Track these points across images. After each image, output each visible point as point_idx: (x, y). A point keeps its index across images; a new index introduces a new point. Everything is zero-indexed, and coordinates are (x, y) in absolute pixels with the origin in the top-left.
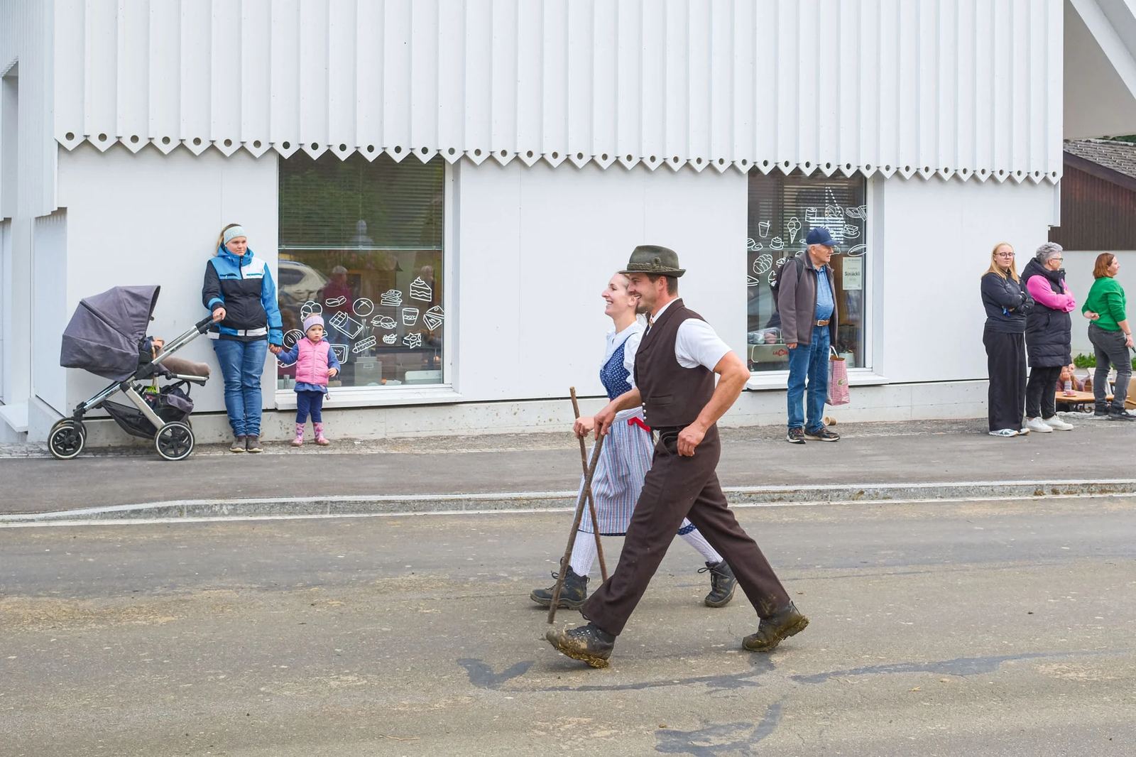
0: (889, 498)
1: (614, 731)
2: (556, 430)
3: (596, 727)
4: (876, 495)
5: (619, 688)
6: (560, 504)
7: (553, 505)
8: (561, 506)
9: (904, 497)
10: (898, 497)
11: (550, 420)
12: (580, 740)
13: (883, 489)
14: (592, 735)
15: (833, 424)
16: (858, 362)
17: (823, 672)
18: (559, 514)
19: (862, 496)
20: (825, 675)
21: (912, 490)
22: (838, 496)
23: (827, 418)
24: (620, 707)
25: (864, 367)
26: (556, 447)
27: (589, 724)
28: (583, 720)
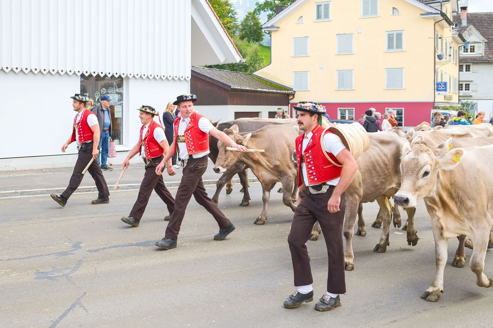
0: (128, 189)
1: (19, 274)
2: (8, 170)
3: (12, 273)
4: (124, 188)
5: (22, 259)
6: (6, 195)
7: (4, 196)
8: (7, 196)
9: (133, 188)
10: (131, 189)
11: (6, 166)
12: (5, 277)
13: (126, 186)
14: (10, 276)
15: (111, 165)
16: (121, 143)
17: (99, 248)
18: (6, 199)
19: (119, 189)
20: (99, 249)
21: (136, 186)
22: (110, 189)
23: (109, 163)
24: (22, 265)
25: (123, 144)
26: (7, 176)
27: (9, 272)
28: (7, 271)
